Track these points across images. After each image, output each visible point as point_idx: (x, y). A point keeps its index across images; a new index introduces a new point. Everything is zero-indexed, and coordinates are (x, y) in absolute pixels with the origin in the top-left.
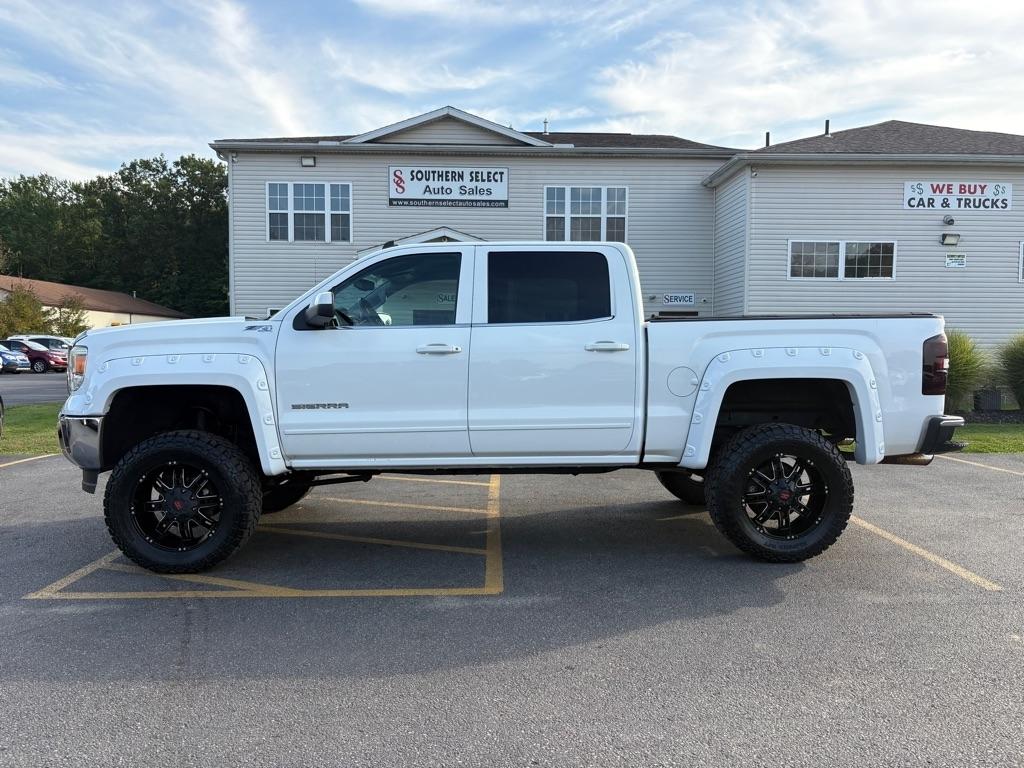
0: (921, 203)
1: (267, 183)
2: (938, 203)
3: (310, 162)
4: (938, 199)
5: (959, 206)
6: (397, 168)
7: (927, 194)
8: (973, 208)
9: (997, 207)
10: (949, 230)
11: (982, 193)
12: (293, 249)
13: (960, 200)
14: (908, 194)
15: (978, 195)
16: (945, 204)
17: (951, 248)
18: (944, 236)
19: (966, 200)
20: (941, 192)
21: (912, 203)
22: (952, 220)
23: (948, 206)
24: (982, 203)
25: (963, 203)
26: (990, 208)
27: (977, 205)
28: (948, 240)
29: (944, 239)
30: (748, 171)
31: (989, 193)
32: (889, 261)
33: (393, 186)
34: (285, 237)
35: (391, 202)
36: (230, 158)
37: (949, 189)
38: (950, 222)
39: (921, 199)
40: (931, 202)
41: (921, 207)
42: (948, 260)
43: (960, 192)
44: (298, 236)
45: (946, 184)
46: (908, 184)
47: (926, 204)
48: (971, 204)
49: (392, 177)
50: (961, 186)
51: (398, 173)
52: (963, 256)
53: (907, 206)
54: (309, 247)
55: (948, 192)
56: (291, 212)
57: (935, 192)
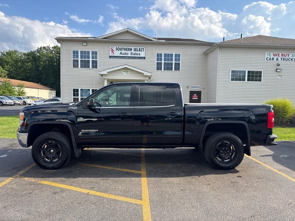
0: (270, 59)
1: (72, 50)
2: (275, 59)
3: (85, 44)
4: (275, 58)
5: (281, 60)
6: (112, 47)
7: (272, 56)
8: (285, 61)
9: (293, 61)
10: (278, 67)
11: (288, 56)
12: (80, 70)
13: (282, 58)
14: (266, 56)
15: (287, 57)
16: (277, 59)
17: (279, 73)
18: (277, 69)
19: (283, 58)
20: (276, 56)
21: (268, 59)
22: (279, 64)
23: (278, 60)
24: (288, 59)
25: (282, 59)
26: (290, 61)
27: (287, 60)
28: (278, 70)
29: (277, 70)
30: (218, 49)
31: (290, 57)
32: (260, 76)
33: (111, 52)
34: (78, 67)
35: (110, 57)
36: (61, 43)
37: (278, 55)
38: (279, 65)
39: (270, 58)
40: (273, 59)
41: (270, 60)
42: (278, 76)
43: (282, 56)
44: (82, 66)
45: (278, 53)
46: (266, 54)
47: (272, 59)
48: (285, 60)
49: (110, 49)
50: (282, 54)
51: (112, 48)
52: (282, 75)
53: (266, 60)
54: (85, 70)
55: (278, 56)
56: (79, 59)
57: (274, 56)
